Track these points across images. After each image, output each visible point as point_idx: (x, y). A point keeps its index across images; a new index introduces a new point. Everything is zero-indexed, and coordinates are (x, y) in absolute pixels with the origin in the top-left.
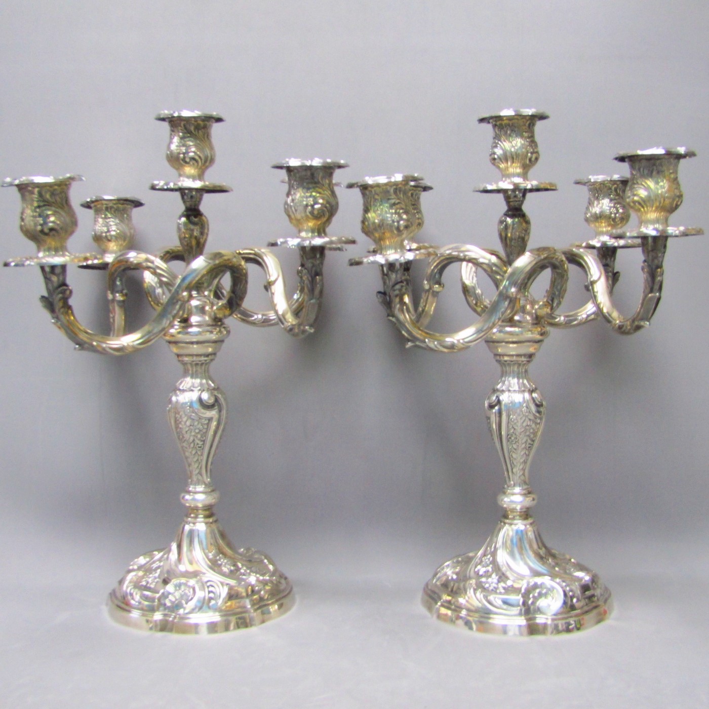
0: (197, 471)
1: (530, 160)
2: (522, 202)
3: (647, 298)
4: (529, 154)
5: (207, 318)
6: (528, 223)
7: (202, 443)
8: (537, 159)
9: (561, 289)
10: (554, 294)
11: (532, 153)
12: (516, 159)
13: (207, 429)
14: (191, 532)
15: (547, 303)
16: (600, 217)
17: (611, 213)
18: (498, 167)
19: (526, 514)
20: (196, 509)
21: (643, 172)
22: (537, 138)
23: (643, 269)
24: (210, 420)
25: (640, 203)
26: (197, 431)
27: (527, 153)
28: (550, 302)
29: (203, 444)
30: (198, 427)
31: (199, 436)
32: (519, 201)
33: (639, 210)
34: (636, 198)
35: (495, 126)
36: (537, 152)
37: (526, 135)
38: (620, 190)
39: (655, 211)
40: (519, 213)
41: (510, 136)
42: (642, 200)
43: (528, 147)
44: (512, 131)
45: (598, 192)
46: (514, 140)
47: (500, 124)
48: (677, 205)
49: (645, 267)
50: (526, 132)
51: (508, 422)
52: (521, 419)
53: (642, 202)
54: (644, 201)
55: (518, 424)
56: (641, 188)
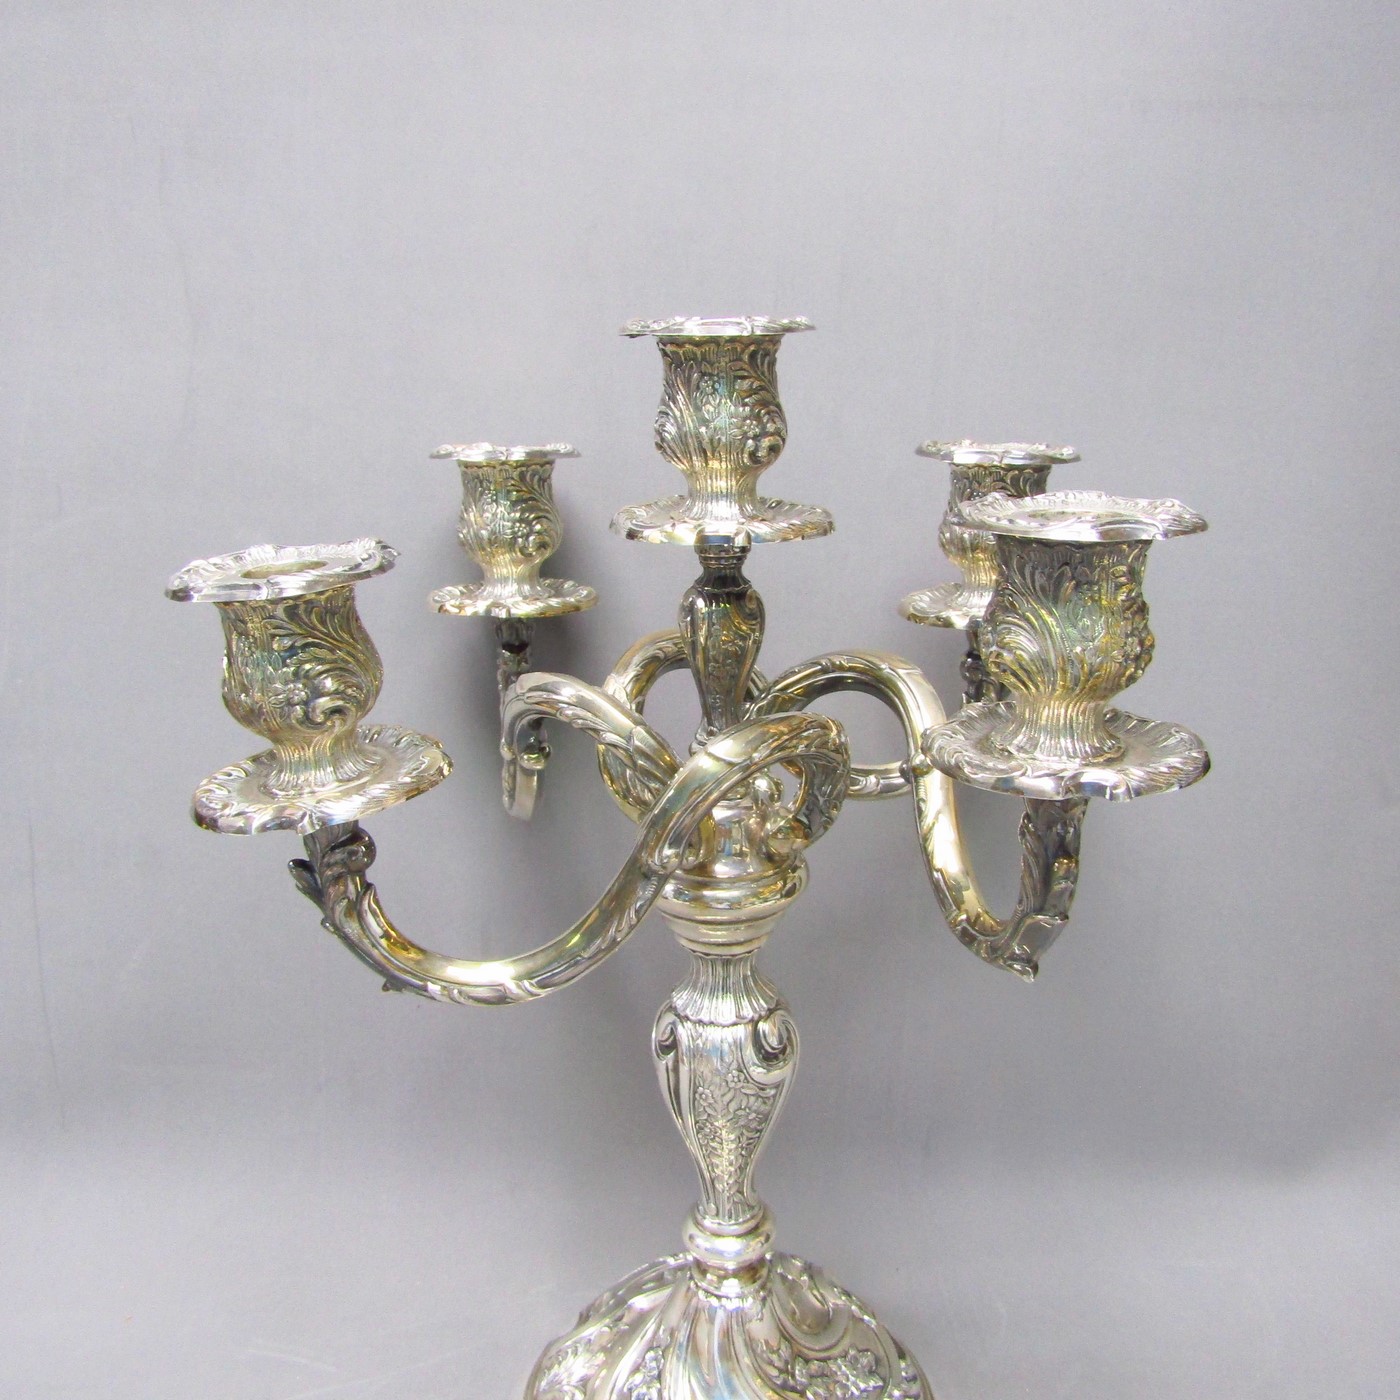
1: (753, 455)
2: (741, 560)
3: (1029, 921)
4: (750, 442)
6: (757, 616)
8: (774, 450)
9: (831, 792)
10: (815, 803)
11: (756, 438)
12: (713, 454)
15: (795, 824)
21: (1033, 582)
23: (1023, 834)
25: (1015, 674)
27: (745, 437)
28: (805, 820)
32: (733, 558)
34: (1006, 656)
36: (777, 433)
37: (746, 384)
38: (1026, 482)
39: (1062, 698)
40: (727, 590)
41: (698, 388)
42: (1021, 667)
43: (748, 421)
44: (703, 374)
45: (971, 483)
46: (708, 402)
47: (673, 353)
48: (1132, 679)
49: (1028, 837)
50: (743, 378)
51: (695, 1099)
52: (723, 1095)
53: (1020, 673)
54: (1026, 671)
55: (715, 1105)
56: (1020, 627)
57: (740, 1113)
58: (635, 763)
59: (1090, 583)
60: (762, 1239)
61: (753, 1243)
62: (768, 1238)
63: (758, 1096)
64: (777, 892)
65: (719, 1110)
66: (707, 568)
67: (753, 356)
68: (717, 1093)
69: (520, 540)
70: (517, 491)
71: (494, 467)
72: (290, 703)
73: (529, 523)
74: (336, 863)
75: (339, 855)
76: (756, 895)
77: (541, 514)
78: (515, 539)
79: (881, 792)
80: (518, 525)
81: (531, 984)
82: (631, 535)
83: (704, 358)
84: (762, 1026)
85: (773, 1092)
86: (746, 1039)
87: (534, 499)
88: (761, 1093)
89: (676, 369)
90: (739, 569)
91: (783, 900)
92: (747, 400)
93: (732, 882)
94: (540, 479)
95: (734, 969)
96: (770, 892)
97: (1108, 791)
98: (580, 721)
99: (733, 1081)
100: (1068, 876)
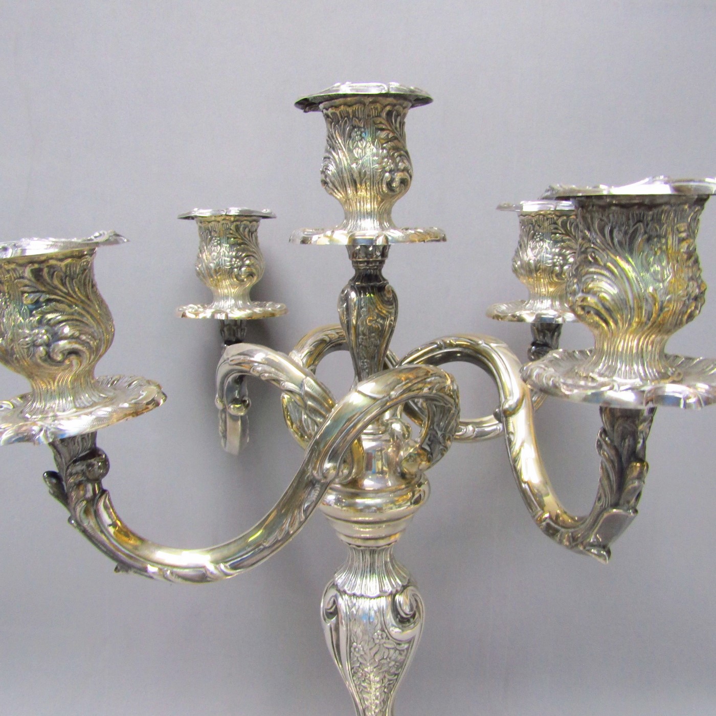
1: (389, 184)
2: (382, 262)
3: (606, 515)
4: (387, 175)
6: (393, 301)
8: (404, 182)
9: (446, 428)
10: (435, 436)
11: (391, 171)
12: (361, 184)
15: (421, 451)
16: (537, 269)
17: (554, 265)
23: (600, 446)
27: (384, 170)
28: (428, 448)
32: (375, 261)
33: (597, 326)
34: (591, 300)
36: (405, 170)
37: (383, 135)
39: (635, 332)
40: (372, 284)
41: (350, 137)
42: (604, 306)
43: (386, 160)
44: (354, 127)
45: (534, 227)
46: (357, 146)
47: (333, 114)
48: (691, 317)
49: (605, 447)
50: (382, 130)
51: (350, 652)
52: (371, 649)
53: (603, 311)
54: (608, 310)
55: (365, 656)
56: (603, 275)
57: (383, 661)
58: (306, 404)
59: (659, 237)
63: (396, 649)
64: (408, 501)
65: (368, 659)
66: (357, 269)
67: (389, 114)
68: (366, 647)
69: (236, 270)
70: (234, 238)
71: (219, 222)
72: (35, 345)
73: (242, 259)
74: (77, 473)
75: (79, 467)
76: (393, 502)
77: (249, 254)
78: (232, 269)
79: (476, 437)
80: (234, 259)
81: (226, 567)
82: (304, 241)
83: (354, 116)
84: (399, 598)
85: (406, 646)
86: (387, 606)
87: (246, 244)
88: (398, 647)
89: (335, 126)
90: (380, 270)
91: (412, 507)
92: (384, 145)
93: (376, 492)
94: (249, 231)
95: (378, 557)
96: (403, 500)
97: (682, 402)
98: (266, 375)
99: (378, 638)
100: (640, 477)
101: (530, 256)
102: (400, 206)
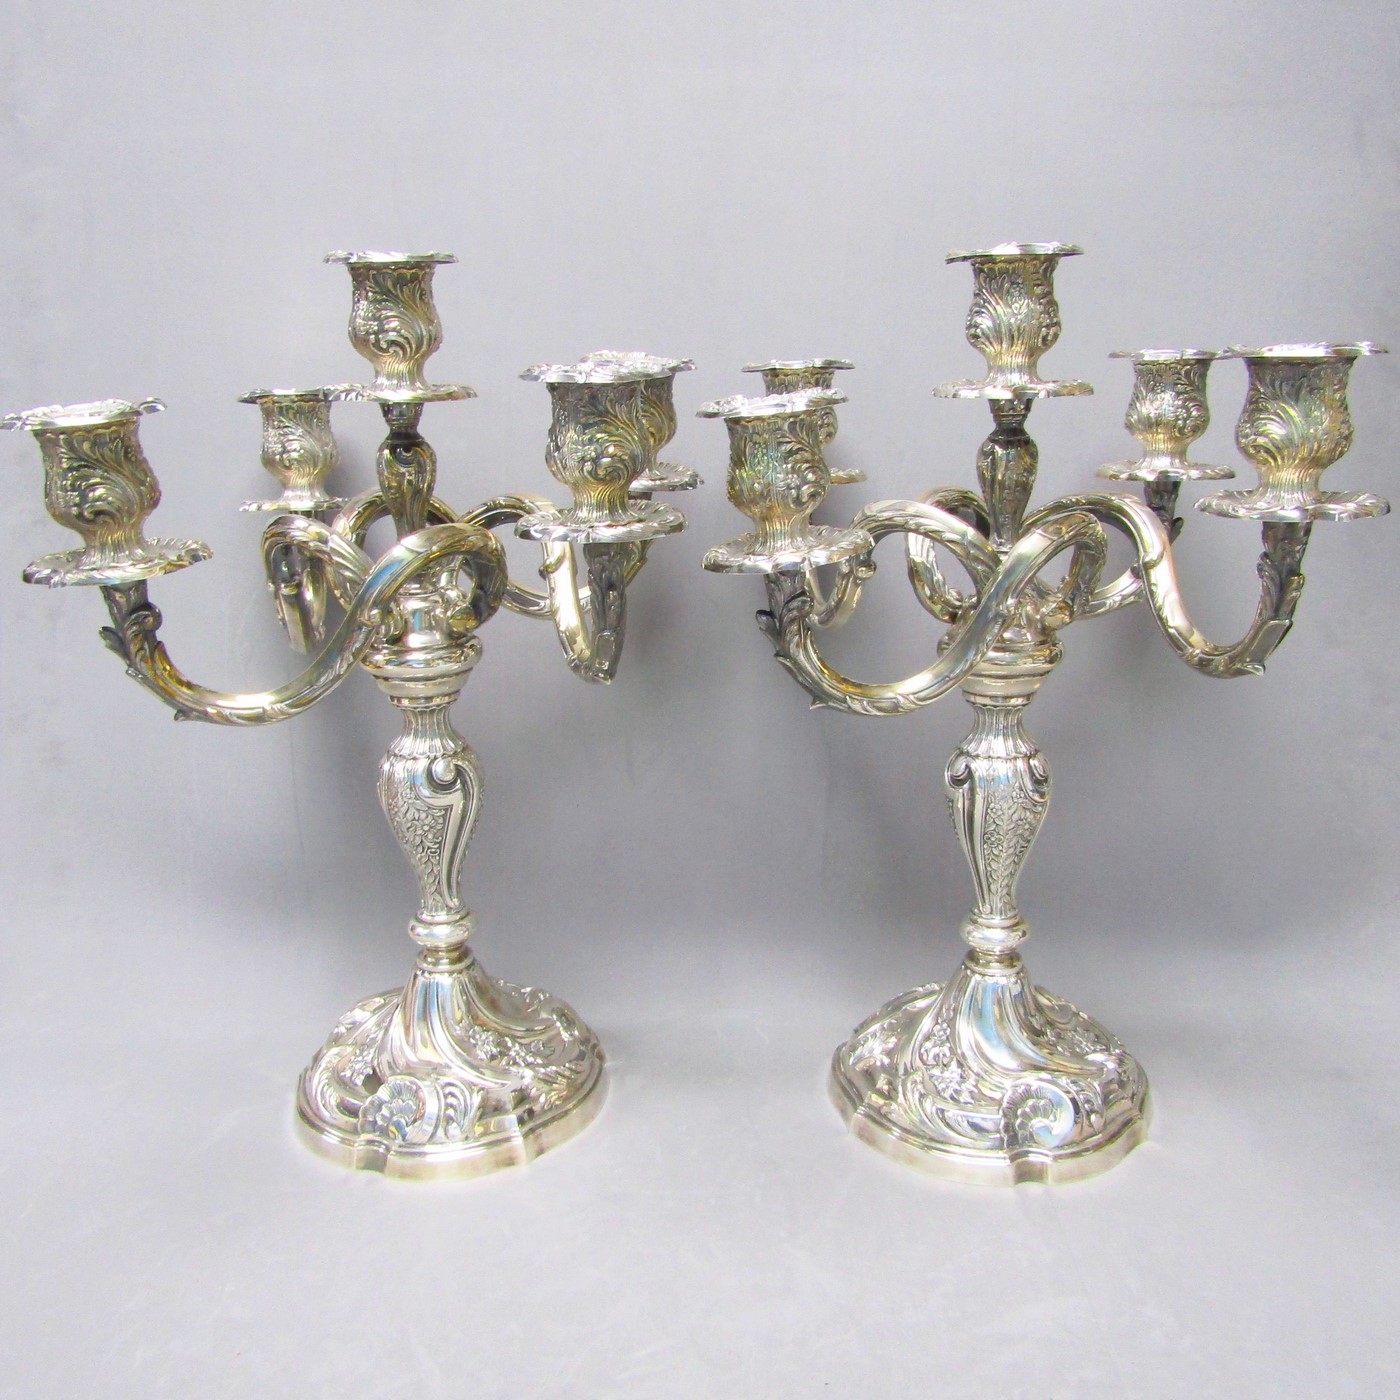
0: (433, 889)
1: (1044, 339)
2: (1025, 416)
3: (1265, 628)
4: (1043, 329)
5: (438, 636)
6: (1034, 456)
7: (437, 845)
8: (1056, 336)
10: (1078, 588)
11: (1047, 327)
12: (1018, 340)
13: (444, 823)
14: (427, 988)
15: (1062, 605)
17: (1177, 419)
18: (983, 351)
19: (1010, 958)
20: (436, 950)
22: (1058, 295)
23: (1260, 569)
24: (448, 809)
25: (1268, 451)
26: (426, 828)
27: (1040, 326)
28: (1069, 602)
29: (439, 848)
30: (427, 822)
31: (430, 837)
32: (1018, 416)
33: (1265, 462)
34: (1261, 440)
35: (978, 272)
36: (1058, 325)
37: (1038, 291)
38: (1195, 375)
39: (1296, 467)
40: (1018, 438)
41: (1008, 292)
42: (1273, 444)
43: (1042, 315)
44: (1013, 283)
45: (1154, 377)
46: (1016, 301)
47: (989, 269)
48: (1342, 454)
49: (1266, 568)
50: (1038, 285)
51: (987, 813)
52: (1009, 809)
53: (1273, 449)
54: (1277, 448)
55: (1003, 817)
56: (1272, 420)
58: (968, 553)
59: (1319, 389)
60: (1020, 934)
61: (1013, 934)
62: (1024, 934)
65: (1003, 821)
66: (999, 424)
68: (1005, 806)
82: (955, 396)
84: (1032, 762)
86: (1023, 769)
88: (1034, 809)
89: (983, 280)
90: (1023, 425)
92: (1040, 301)
96: (1041, 656)
97: (1337, 516)
99: (1015, 798)
100: (1300, 587)
101: (1148, 409)
102: (1045, 360)
